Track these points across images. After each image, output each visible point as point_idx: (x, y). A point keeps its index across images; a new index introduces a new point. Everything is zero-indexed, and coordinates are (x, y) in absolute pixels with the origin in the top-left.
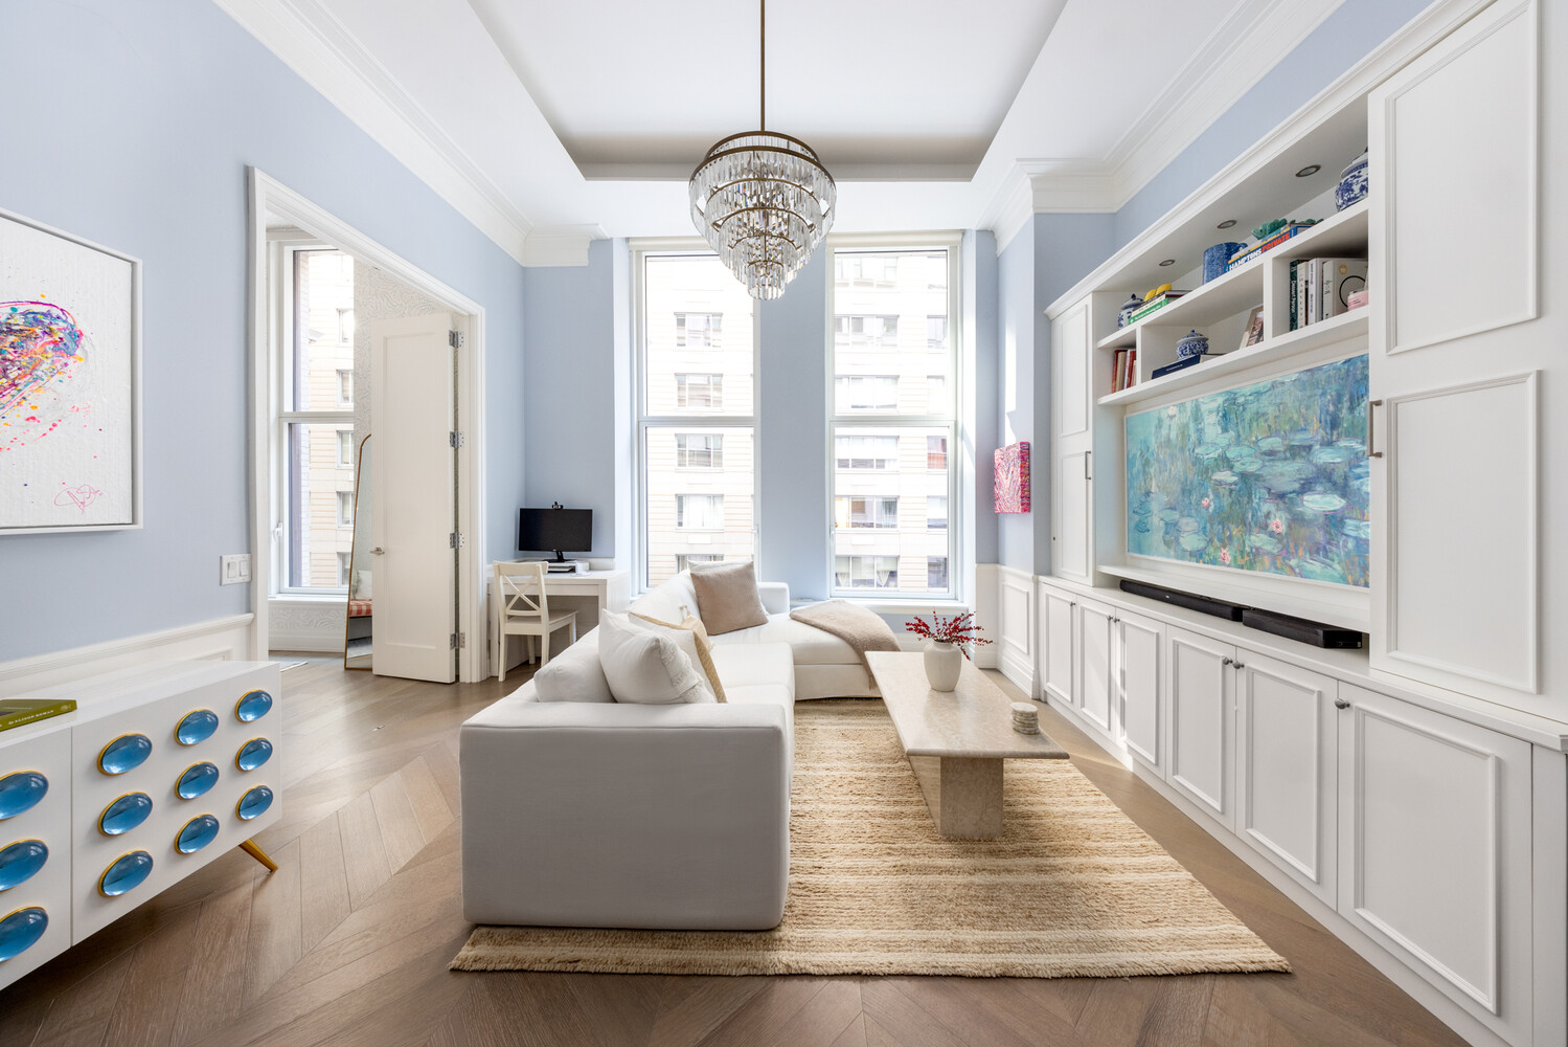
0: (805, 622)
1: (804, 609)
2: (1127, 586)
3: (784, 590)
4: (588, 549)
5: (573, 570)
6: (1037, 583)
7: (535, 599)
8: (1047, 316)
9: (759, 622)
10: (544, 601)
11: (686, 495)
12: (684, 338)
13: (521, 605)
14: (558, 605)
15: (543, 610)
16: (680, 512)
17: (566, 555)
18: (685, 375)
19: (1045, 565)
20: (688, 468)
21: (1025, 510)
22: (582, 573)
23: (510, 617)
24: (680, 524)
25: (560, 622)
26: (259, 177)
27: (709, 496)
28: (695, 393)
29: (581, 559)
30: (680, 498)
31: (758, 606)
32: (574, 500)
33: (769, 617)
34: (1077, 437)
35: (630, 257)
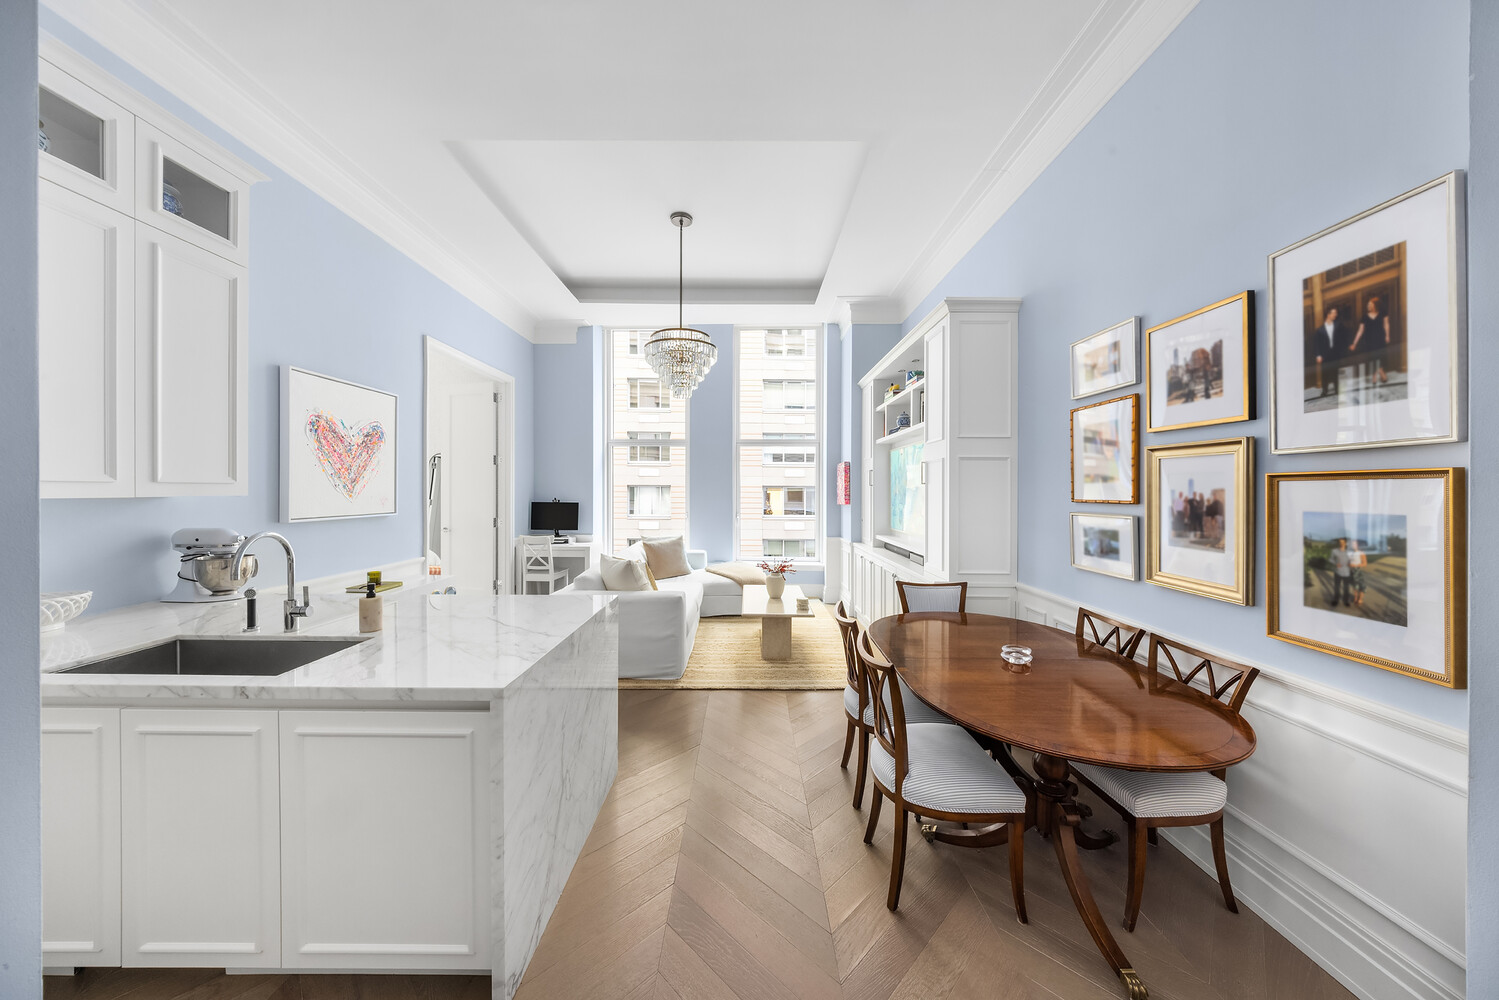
0: (714, 573)
1: (715, 567)
2: (886, 546)
3: (703, 554)
4: (575, 527)
5: (566, 542)
6: (853, 547)
7: (546, 559)
8: (859, 387)
9: (685, 573)
10: (551, 561)
11: (637, 486)
12: (636, 340)
13: (537, 562)
14: (560, 564)
15: (550, 566)
16: (632, 500)
17: (561, 532)
18: (636, 379)
19: (858, 538)
20: (638, 462)
21: (847, 503)
22: (573, 542)
23: (529, 570)
24: (632, 512)
25: (559, 575)
26: (430, 341)
27: (658, 487)
28: (646, 391)
29: (571, 535)
30: (632, 489)
31: (685, 563)
32: (566, 496)
33: (692, 571)
34: (869, 463)
35: (603, 334)
